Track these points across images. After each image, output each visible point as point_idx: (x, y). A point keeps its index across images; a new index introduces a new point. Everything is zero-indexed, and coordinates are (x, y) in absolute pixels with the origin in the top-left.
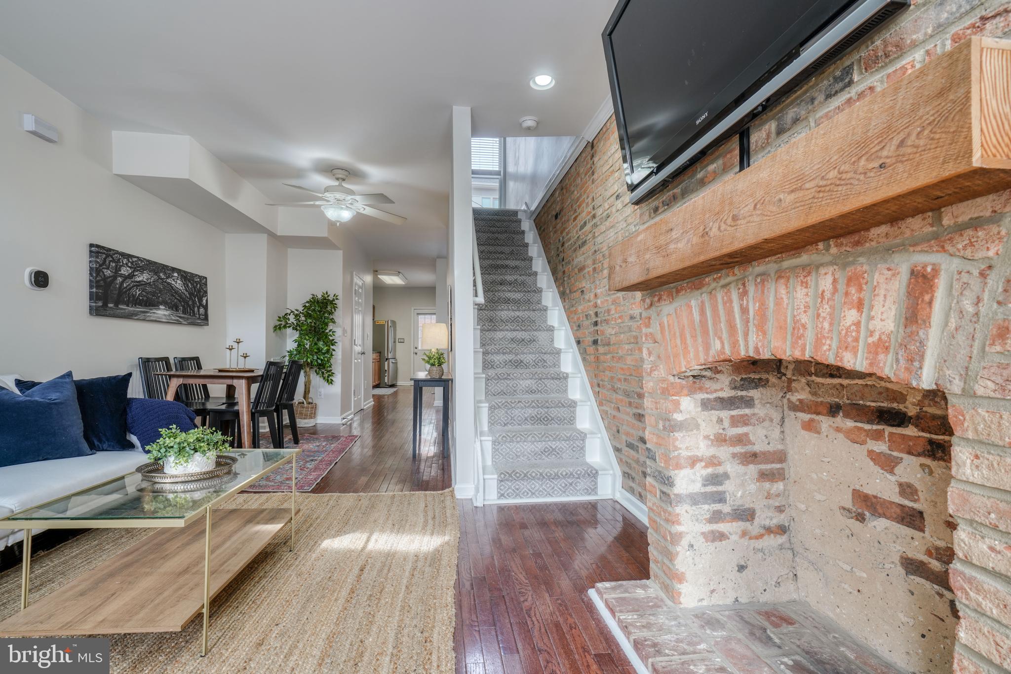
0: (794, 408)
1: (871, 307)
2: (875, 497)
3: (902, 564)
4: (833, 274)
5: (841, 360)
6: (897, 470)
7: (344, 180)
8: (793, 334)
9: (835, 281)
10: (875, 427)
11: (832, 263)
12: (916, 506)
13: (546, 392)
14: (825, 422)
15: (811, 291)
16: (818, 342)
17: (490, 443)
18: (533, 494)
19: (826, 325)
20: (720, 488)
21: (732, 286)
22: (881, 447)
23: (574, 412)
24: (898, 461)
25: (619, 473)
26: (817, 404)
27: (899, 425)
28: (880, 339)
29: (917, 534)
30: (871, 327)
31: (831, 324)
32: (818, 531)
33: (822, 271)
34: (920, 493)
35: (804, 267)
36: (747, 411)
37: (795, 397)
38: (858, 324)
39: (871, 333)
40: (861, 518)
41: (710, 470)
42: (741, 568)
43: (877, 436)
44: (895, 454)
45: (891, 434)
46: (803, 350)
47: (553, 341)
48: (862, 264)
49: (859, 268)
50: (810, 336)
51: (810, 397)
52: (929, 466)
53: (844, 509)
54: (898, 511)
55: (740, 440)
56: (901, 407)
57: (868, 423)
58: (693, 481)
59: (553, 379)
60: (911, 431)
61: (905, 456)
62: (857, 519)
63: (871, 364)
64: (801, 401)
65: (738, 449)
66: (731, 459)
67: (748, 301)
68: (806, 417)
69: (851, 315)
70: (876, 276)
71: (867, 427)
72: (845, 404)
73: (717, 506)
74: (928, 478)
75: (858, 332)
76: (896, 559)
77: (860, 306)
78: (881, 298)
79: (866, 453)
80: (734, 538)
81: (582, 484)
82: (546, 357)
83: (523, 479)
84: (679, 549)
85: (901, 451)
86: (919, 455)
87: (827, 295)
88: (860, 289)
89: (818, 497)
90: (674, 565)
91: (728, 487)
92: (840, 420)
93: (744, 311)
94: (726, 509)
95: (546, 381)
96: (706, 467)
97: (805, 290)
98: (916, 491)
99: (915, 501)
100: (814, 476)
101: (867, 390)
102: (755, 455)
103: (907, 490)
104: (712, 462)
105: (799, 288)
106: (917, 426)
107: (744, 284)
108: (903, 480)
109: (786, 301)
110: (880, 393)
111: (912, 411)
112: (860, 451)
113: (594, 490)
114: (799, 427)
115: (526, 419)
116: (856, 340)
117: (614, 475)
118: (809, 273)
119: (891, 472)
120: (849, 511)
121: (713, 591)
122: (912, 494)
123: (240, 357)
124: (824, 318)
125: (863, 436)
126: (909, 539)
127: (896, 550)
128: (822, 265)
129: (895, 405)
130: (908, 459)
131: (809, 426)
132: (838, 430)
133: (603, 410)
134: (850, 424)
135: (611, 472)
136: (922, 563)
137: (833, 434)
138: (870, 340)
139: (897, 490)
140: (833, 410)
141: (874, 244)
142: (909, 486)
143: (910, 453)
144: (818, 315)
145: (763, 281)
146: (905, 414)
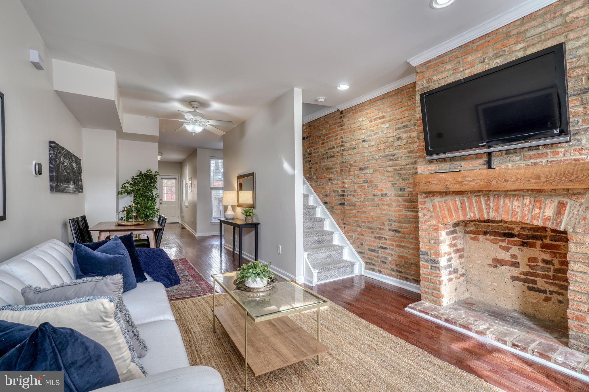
0: (467, 232)
1: (544, 209)
2: (502, 260)
3: (511, 278)
4: (530, 199)
5: (532, 222)
6: (510, 251)
7: (197, 108)
8: (512, 214)
9: (530, 201)
10: (502, 238)
11: (529, 196)
12: (517, 261)
13: (315, 228)
14: (481, 237)
15: (520, 203)
16: (523, 216)
17: (306, 255)
18: (331, 277)
19: (527, 212)
20: (451, 263)
21: (481, 197)
22: (504, 244)
23: (332, 237)
24: (511, 248)
25: (363, 263)
26: (478, 231)
27: (512, 237)
28: (547, 218)
29: (516, 269)
30: (544, 214)
31: (528, 212)
32: (477, 273)
33: (525, 197)
34: (518, 257)
35: (518, 195)
36: (456, 235)
37: (468, 229)
38: (539, 213)
39: (544, 216)
40: (495, 267)
41: (448, 257)
42: (456, 289)
43: (503, 241)
44: (509, 246)
45: (508, 240)
46: (517, 218)
47: (308, 202)
48: (541, 198)
49: (540, 199)
50: (519, 215)
51: (475, 229)
52: (521, 249)
53: (489, 264)
54: (510, 263)
55: (455, 245)
56: (512, 232)
57: (500, 237)
58: (445, 261)
59: (319, 221)
60: (516, 239)
61: (513, 246)
62: (494, 267)
63: (544, 224)
64: (471, 230)
65: (454, 248)
66: (453, 252)
67: (490, 202)
68: (473, 236)
69: (537, 211)
70: (547, 201)
71: (499, 238)
72: (490, 231)
73: (450, 269)
74: (521, 252)
75: (539, 215)
76: (509, 277)
77: (540, 208)
78: (548, 207)
79: (498, 246)
80: (454, 279)
81: (349, 270)
82: (310, 210)
83: (328, 270)
84: (442, 286)
85: (512, 245)
86: (518, 246)
87: (527, 204)
88: (541, 204)
89: (478, 262)
90: (441, 292)
91: (453, 262)
92: (488, 237)
93: (487, 205)
94: (452, 270)
95: (316, 223)
96: (448, 256)
97: (518, 202)
98: (517, 256)
99: (516, 259)
100: (476, 255)
101: (499, 227)
102: (458, 250)
103: (513, 256)
104: (449, 254)
105: (515, 201)
106: (518, 237)
107: (488, 197)
108: (513, 253)
109: (509, 204)
110: (505, 228)
111: (516, 233)
112: (496, 246)
113: (352, 272)
114: (469, 239)
115: (314, 242)
116: (539, 217)
117: (361, 265)
118: (520, 197)
119: (508, 251)
120: (491, 265)
121: (450, 299)
122: (515, 257)
124: (526, 211)
125: (497, 241)
126: (514, 271)
127: (510, 274)
128: (526, 196)
129: (510, 231)
130: (514, 247)
131: (473, 239)
132: (487, 239)
133: (349, 236)
134: (492, 237)
135: (358, 263)
136: (518, 277)
137: (485, 241)
138: (544, 218)
139: (510, 257)
140: (485, 233)
141: (546, 193)
142: (514, 255)
143: (515, 245)
144: (523, 210)
145: (498, 197)
146: (514, 234)
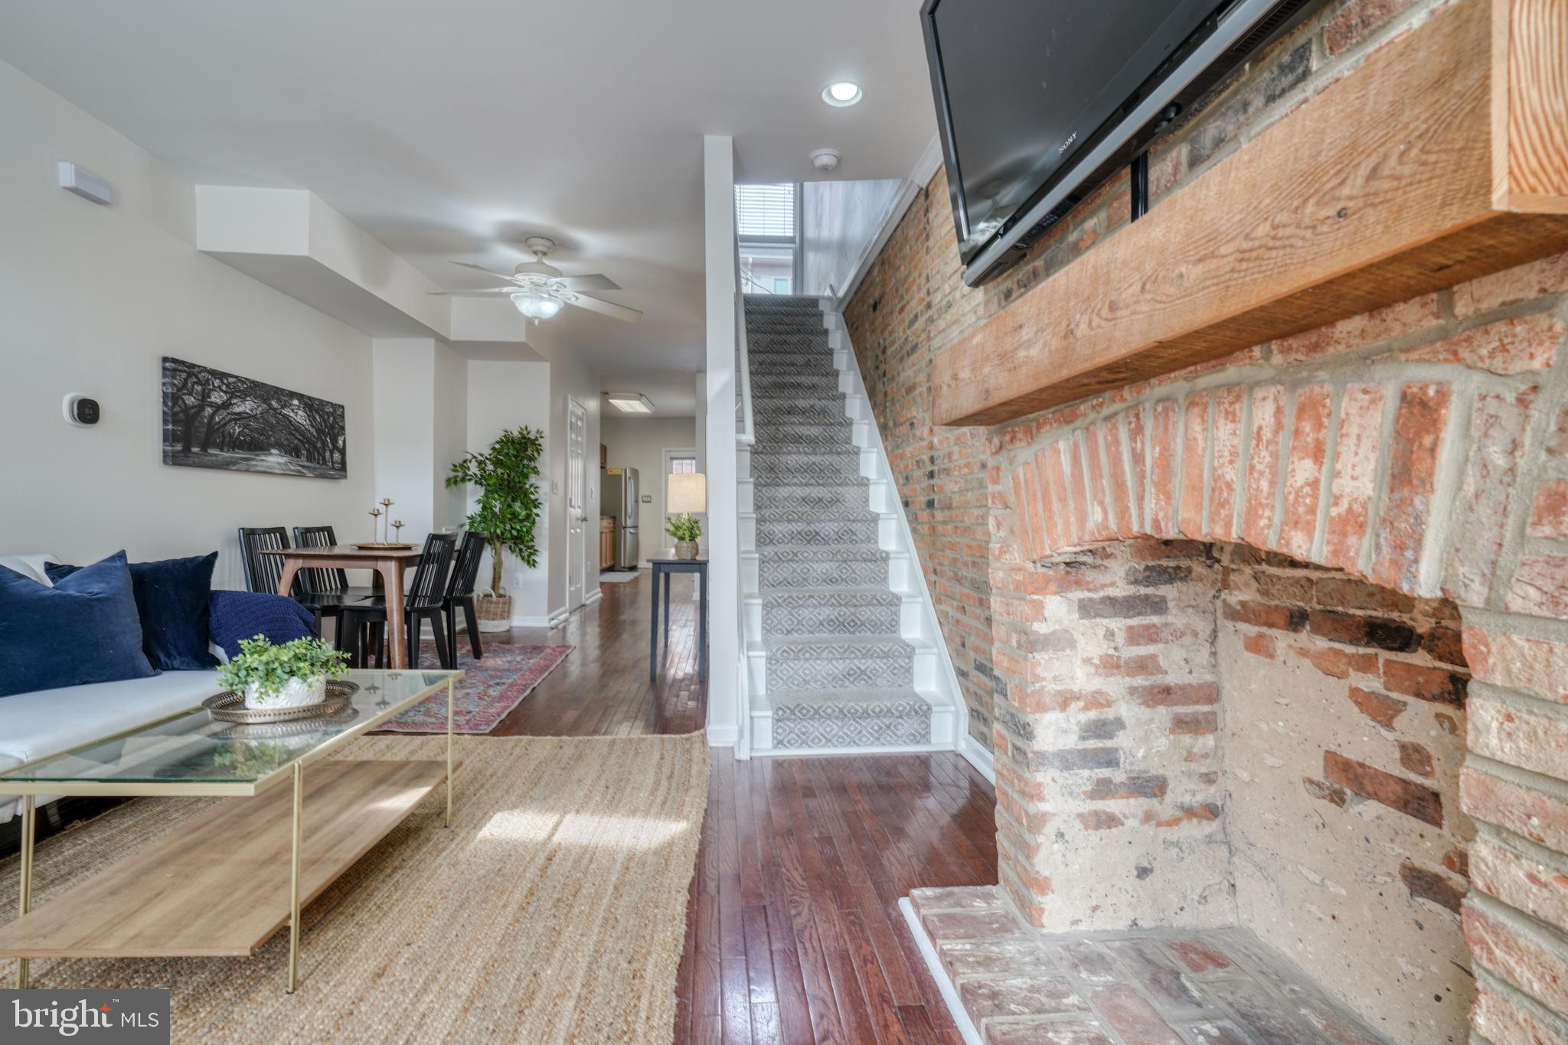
0: (1235, 615)
1: (1337, 456)
2: (1362, 765)
3: (1405, 877)
4: (1276, 400)
5: (1288, 544)
6: (1397, 722)
7: (545, 254)
8: (1212, 499)
9: (1279, 411)
10: (1362, 650)
11: (1273, 381)
12: (1428, 782)
13: (854, 581)
14: (1282, 640)
15: (1241, 428)
16: (1251, 513)
17: (764, 661)
18: (828, 741)
19: (1264, 485)
20: (1109, 744)
21: (1120, 418)
22: (1371, 683)
23: (897, 613)
24: (1398, 708)
25: (964, 711)
26: (1269, 610)
27: (1401, 649)
28: (1350, 510)
29: (1429, 829)
30: (1336, 490)
31: (1272, 483)
32: (1269, 816)
33: (1259, 393)
34: (1435, 762)
35: (1230, 387)
36: (1155, 619)
37: (1234, 598)
38: (1314, 484)
39: (1336, 500)
40: (1338, 798)
41: (1092, 715)
42: (1143, 872)
43: (1366, 665)
44: (1395, 695)
45: (1388, 663)
46: (1228, 526)
47: (867, 501)
48: (1322, 383)
49: (1317, 389)
50: (1238, 503)
51: (1259, 598)
52: (1450, 718)
53: (1311, 782)
54: (1399, 789)
55: (1143, 666)
56: (1405, 618)
57: (1351, 643)
58: (1065, 731)
59: (865, 560)
60: (1421, 658)
61: (1410, 700)
62: (1332, 800)
63: (1335, 553)
64: (1243, 604)
65: (1140, 681)
66: (1127, 697)
67: (1143, 444)
68: (1252, 630)
69: (1304, 469)
70: (1345, 403)
71: (1350, 649)
72: (1314, 611)
73: (1105, 773)
74: (1448, 738)
75: (1315, 497)
76: (1395, 868)
77: (1317, 453)
78: (1353, 440)
79: (1347, 692)
80: (1131, 823)
81: (907, 726)
82: (855, 527)
83: (812, 718)
84: (1040, 839)
85: (1405, 691)
86: (1434, 699)
87: (1267, 434)
88: (1319, 426)
89: (1270, 761)
90: (1033, 865)
91: (1122, 741)
92: (1305, 638)
94: (1119, 776)
95: (854, 565)
96: (1086, 708)
97: (1231, 426)
98: (1429, 758)
99: (1426, 775)
100: (1264, 726)
101: (1349, 589)
102: (1167, 690)
103: (1413, 755)
104: (1097, 700)
105: (1221, 422)
106: (1430, 651)
107: (1137, 416)
108: (1408, 739)
109: (1201, 443)
110: (1371, 595)
111: (1423, 626)
112: (1337, 690)
113: (925, 736)
114: (1240, 645)
115: (821, 624)
116: (1312, 510)
117: (957, 714)
118: (1238, 398)
119: (1388, 725)
120: (1319, 785)
121: (1095, 909)
122: (1422, 763)
123: (389, 526)
124: (1261, 473)
125: (1342, 665)
126: (1415, 837)
127: (1395, 853)
128: (1258, 384)
129: (1395, 615)
130: (1415, 705)
131: (1256, 646)
132: (1303, 652)
133: (942, 612)
134: (1321, 643)
135: (952, 708)
136: (1437, 878)
137: (1293, 659)
138: (1335, 511)
139: (1397, 755)
140: (1296, 620)
141: (1341, 348)
142: (1418, 749)
143: (1419, 695)
144: (1252, 468)
145: (1166, 410)
146: (1411, 631)
